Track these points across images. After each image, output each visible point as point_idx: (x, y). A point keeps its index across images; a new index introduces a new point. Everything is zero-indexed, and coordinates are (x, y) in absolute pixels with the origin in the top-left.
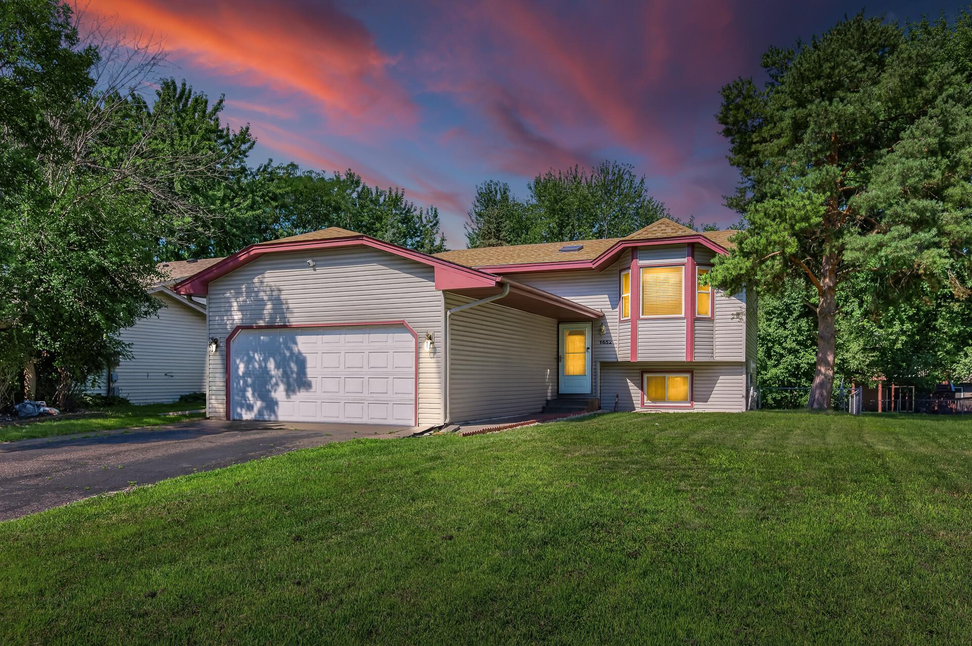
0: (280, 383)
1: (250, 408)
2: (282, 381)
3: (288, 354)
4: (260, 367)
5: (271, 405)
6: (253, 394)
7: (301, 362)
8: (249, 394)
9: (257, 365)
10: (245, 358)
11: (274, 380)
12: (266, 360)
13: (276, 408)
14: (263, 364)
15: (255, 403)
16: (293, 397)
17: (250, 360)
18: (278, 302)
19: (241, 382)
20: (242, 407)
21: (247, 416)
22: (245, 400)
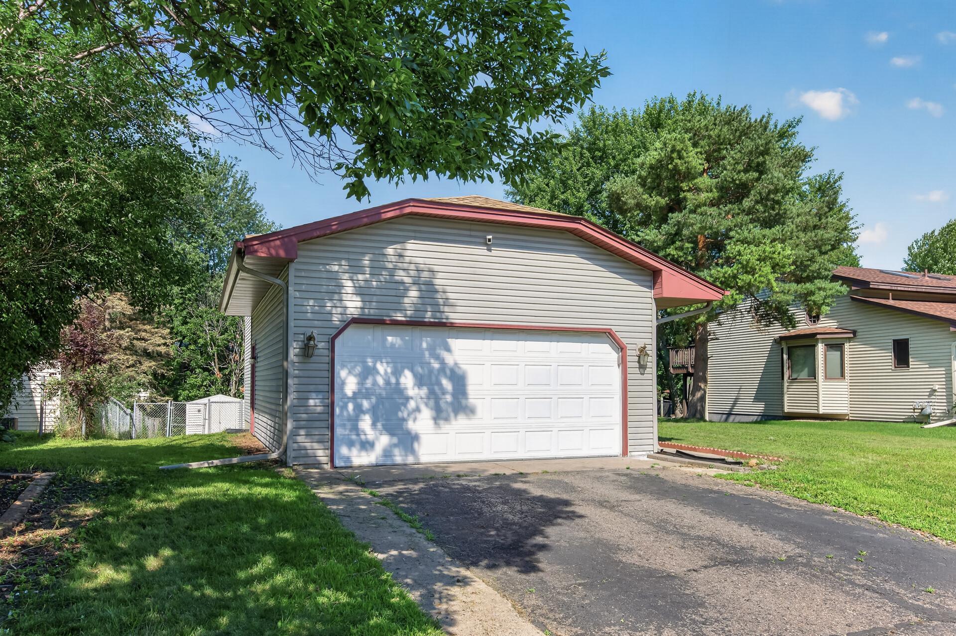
0: (423, 407)
1: (367, 445)
2: (426, 405)
3: (436, 365)
4: (388, 383)
5: (408, 440)
6: (374, 424)
7: (459, 380)
8: (366, 423)
9: (380, 381)
10: (358, 369)
11: (412, 404)
12: (397, 373)
13: (416, 445)
14: (393, 380)
15: (377, 438)
16: (445, 427)
17: (368, 372)
18: (429, 290)
19: (351, 406)
20: (351, 444)
21: (361, 459)
22: (358, 435)
